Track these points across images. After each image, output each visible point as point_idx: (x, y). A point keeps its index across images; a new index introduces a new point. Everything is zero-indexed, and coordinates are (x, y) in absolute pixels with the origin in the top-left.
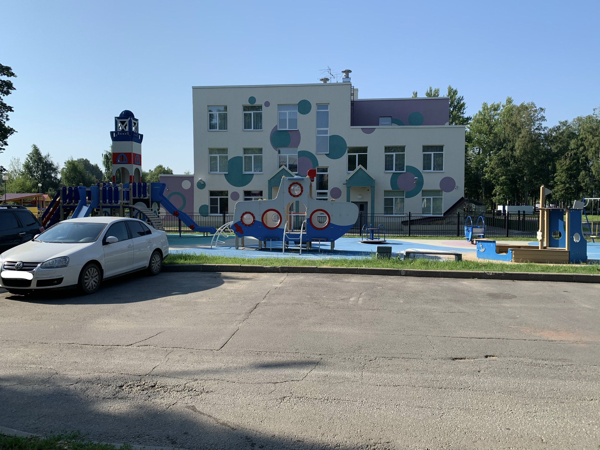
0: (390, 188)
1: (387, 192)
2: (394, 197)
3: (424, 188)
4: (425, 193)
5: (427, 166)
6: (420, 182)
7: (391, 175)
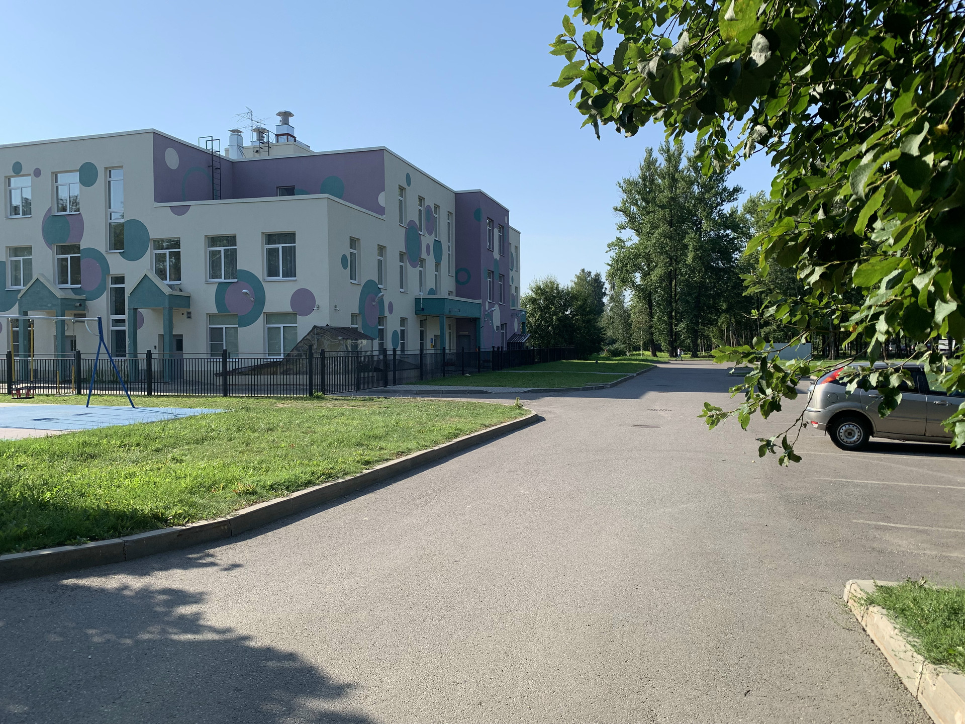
0: (214, 311)
1: (211, 317)
2: (224, 327)
3: (267, 309)
4: (270, 317)
5: (272, 271)
6: (260, 299)
7: (215, 287)
